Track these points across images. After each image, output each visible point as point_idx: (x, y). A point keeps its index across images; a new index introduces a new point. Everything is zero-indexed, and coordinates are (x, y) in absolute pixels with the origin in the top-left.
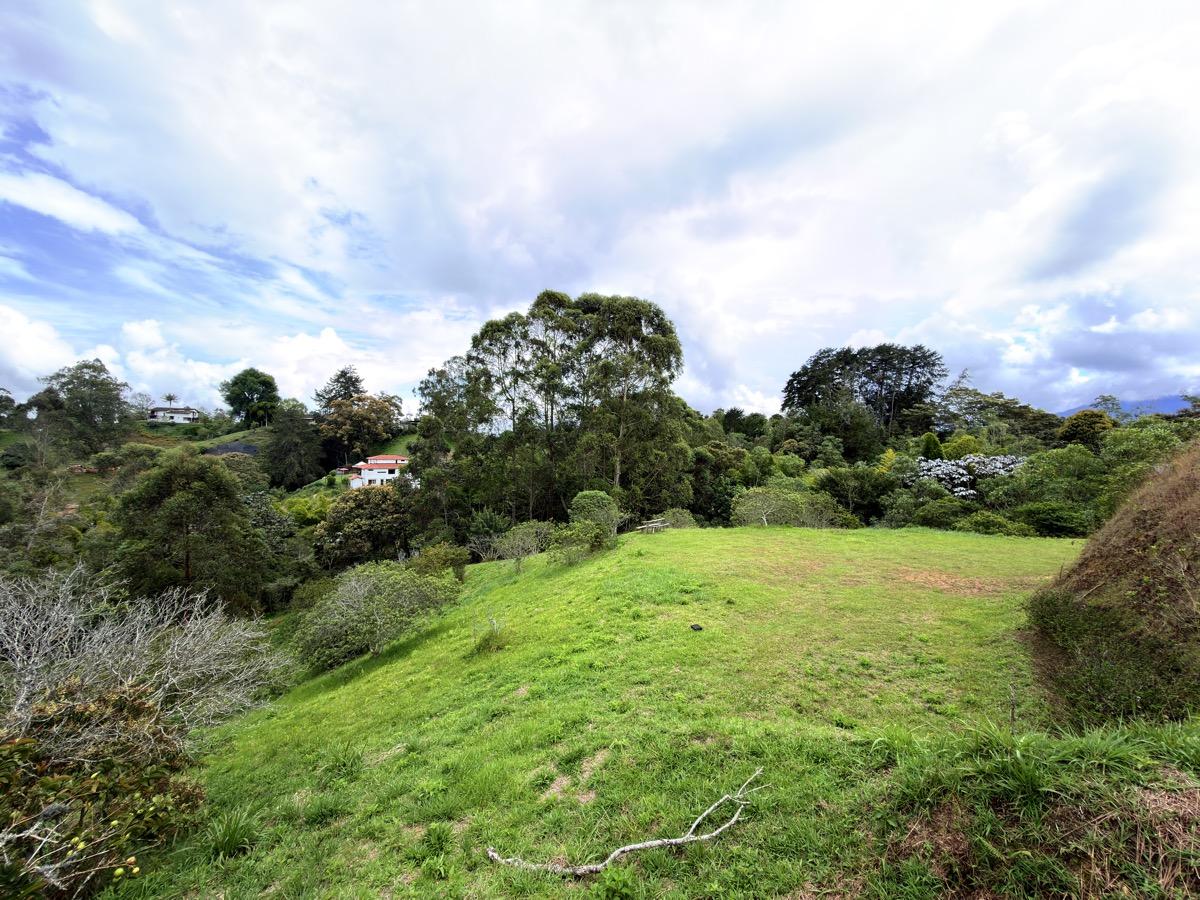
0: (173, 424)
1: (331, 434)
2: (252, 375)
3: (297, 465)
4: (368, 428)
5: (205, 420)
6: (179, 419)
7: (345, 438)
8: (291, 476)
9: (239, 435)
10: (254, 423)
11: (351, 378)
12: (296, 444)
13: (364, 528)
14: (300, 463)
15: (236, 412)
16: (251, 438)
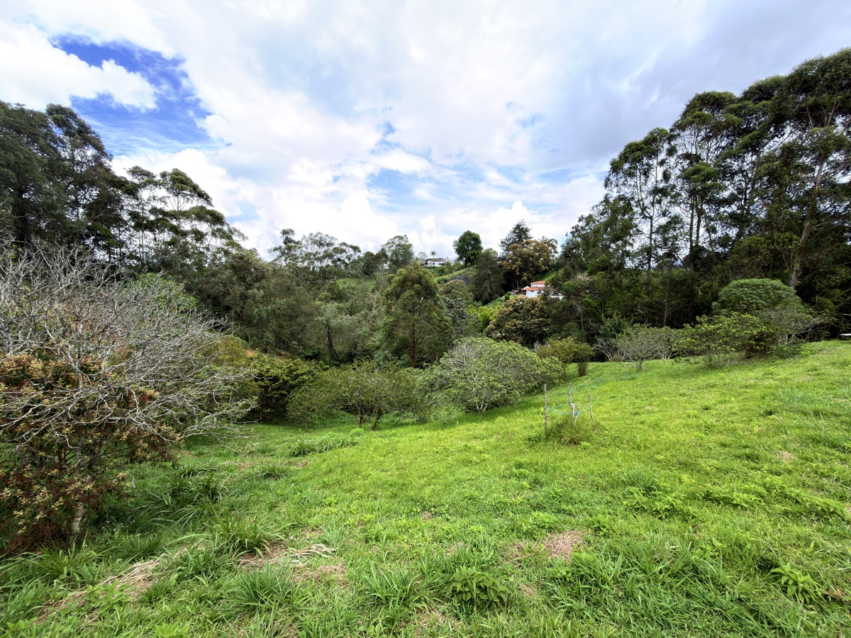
0: (434, 267)
1: (509, 268)
2: (468, 235)
3: (489, 288)
4: (533, 262)
5: (448, 264)
6: (437, 264)
7: (517, 270)
8: (486, 295)
9: (462, 271)
10: (469, 264)
11: (523, 228)
12: (489, 275)
13: (518, 326)
14: (491, 287)
15: (460, 258)
16: (467, 273)
